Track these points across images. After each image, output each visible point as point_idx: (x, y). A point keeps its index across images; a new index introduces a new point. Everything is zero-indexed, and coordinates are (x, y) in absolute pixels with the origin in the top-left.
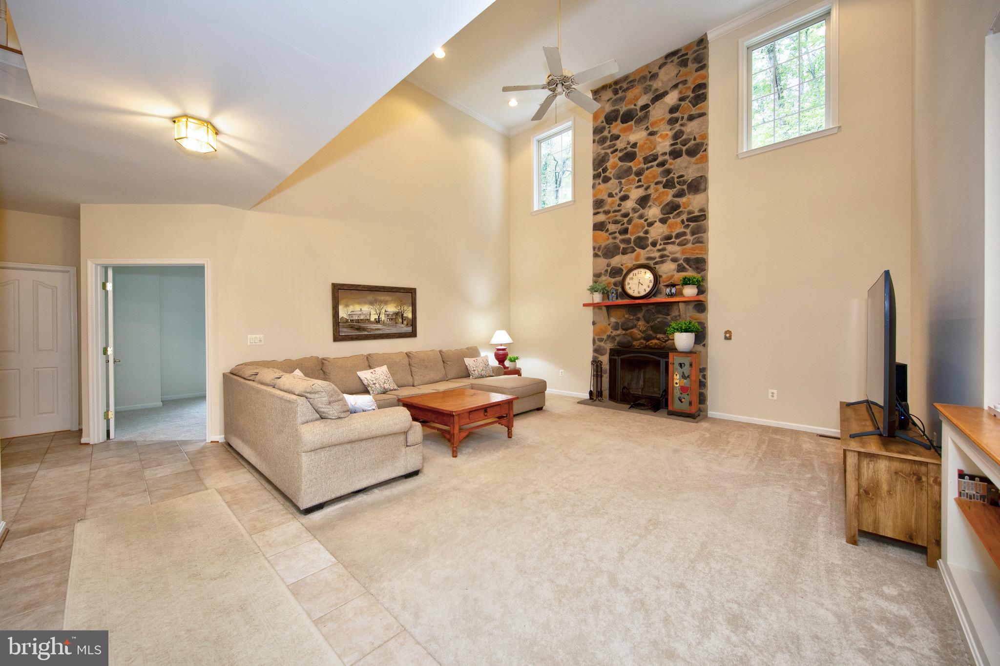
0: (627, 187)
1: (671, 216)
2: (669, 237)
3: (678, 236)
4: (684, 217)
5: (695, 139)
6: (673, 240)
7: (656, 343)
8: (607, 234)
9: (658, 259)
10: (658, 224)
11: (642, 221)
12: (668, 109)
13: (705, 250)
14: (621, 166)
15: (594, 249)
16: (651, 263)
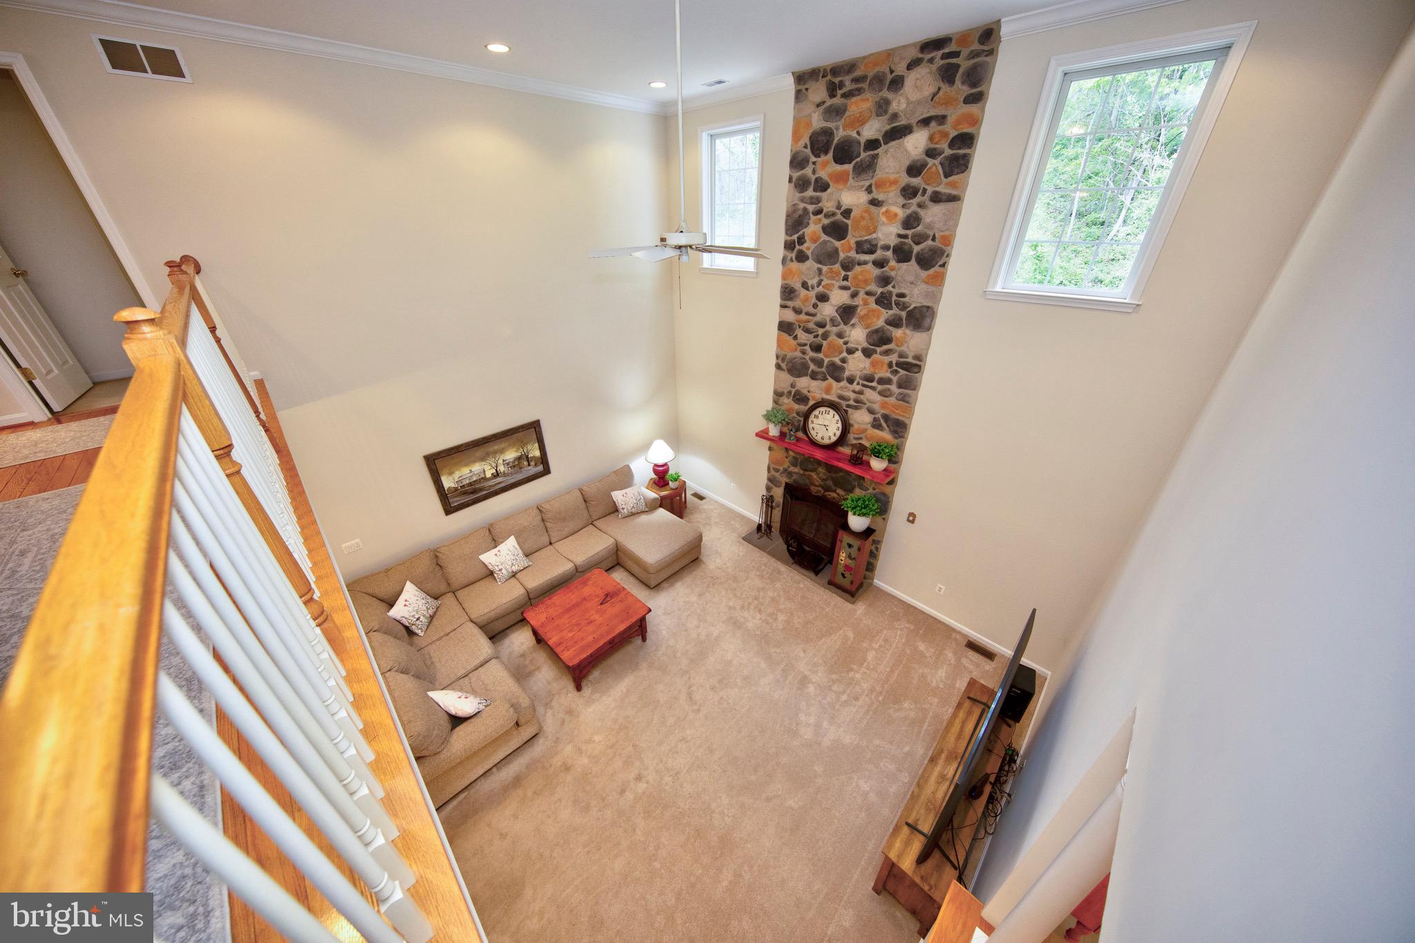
0: (829, 282)
1: (879, 349)
2: (870, 379)
3: (882, 381)
4: (894, 358)
5: (934, 239)
6: (874, 384)
7: (834, 498)
8: (795, 343)
9: (852, 402)
10: (859, 354)
11: (841, 341)
12: (907, 163)
13: (910, 411)
14: (825, 242)
15: (777, 357)
16: (844, 403)
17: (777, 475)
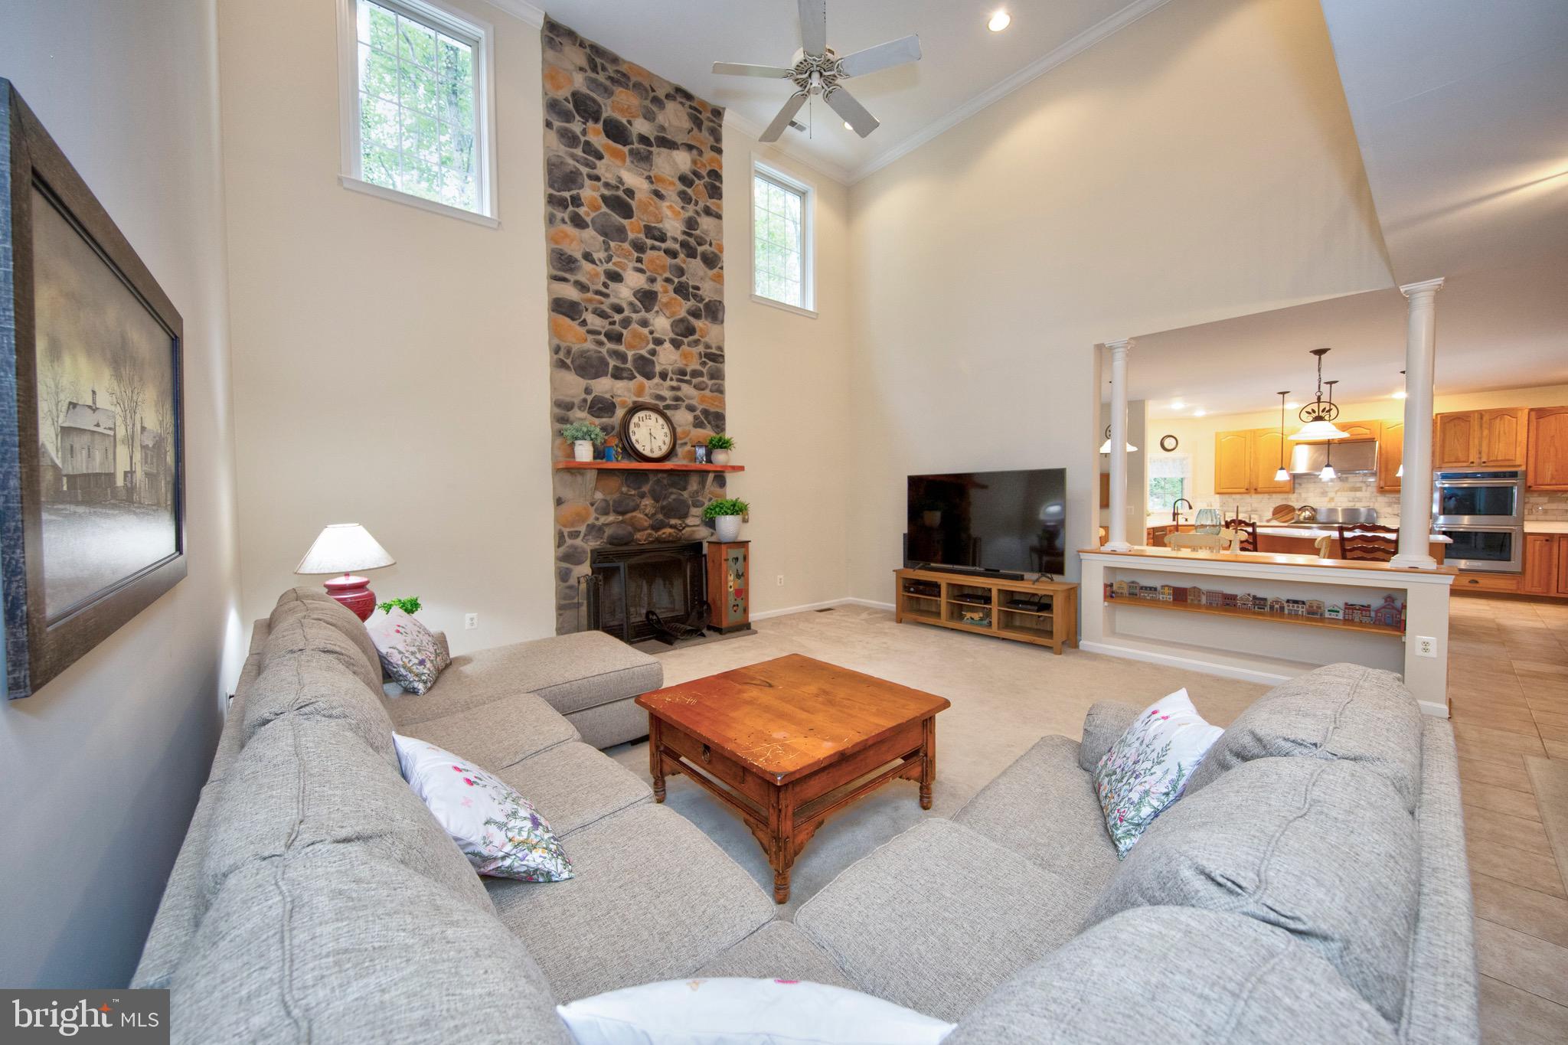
0: (619, 260)
1: (686, 340)
2: (683, 373)
3: (696, 374)
4: (701, 348)
5: (711, 245)
6: (687, 378)
7: (670, 533)
8: (582, 330)
9: (668, 402)
10: (667, 345)
11: (646, 331)
12: (678, 172)
13: (722, 402)
14: (605, 214)
16: (661, 404)
17: (578, 542)
